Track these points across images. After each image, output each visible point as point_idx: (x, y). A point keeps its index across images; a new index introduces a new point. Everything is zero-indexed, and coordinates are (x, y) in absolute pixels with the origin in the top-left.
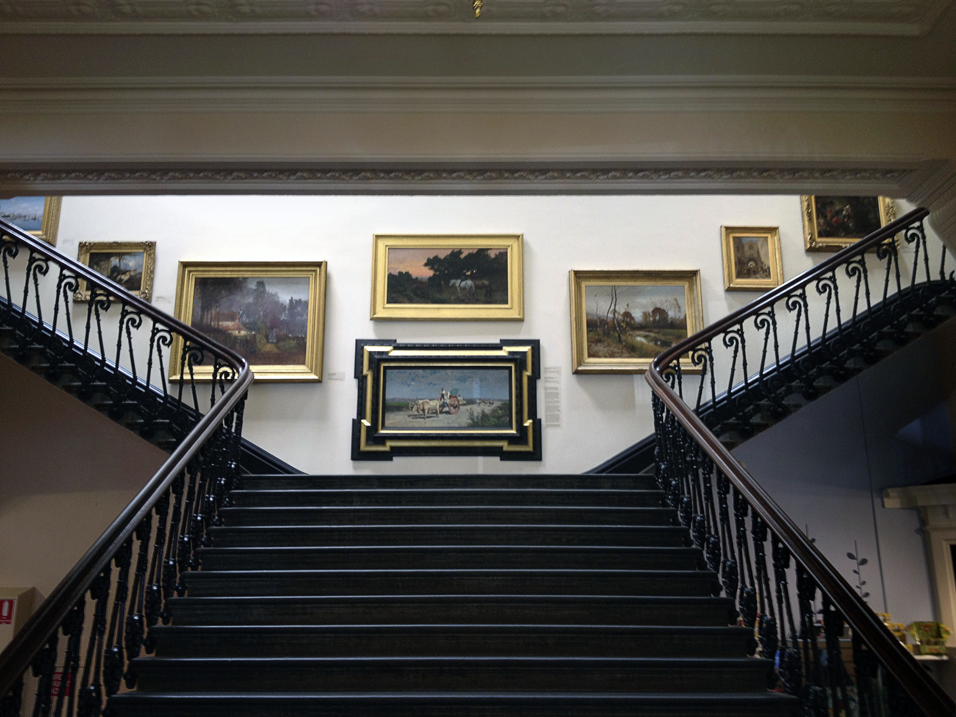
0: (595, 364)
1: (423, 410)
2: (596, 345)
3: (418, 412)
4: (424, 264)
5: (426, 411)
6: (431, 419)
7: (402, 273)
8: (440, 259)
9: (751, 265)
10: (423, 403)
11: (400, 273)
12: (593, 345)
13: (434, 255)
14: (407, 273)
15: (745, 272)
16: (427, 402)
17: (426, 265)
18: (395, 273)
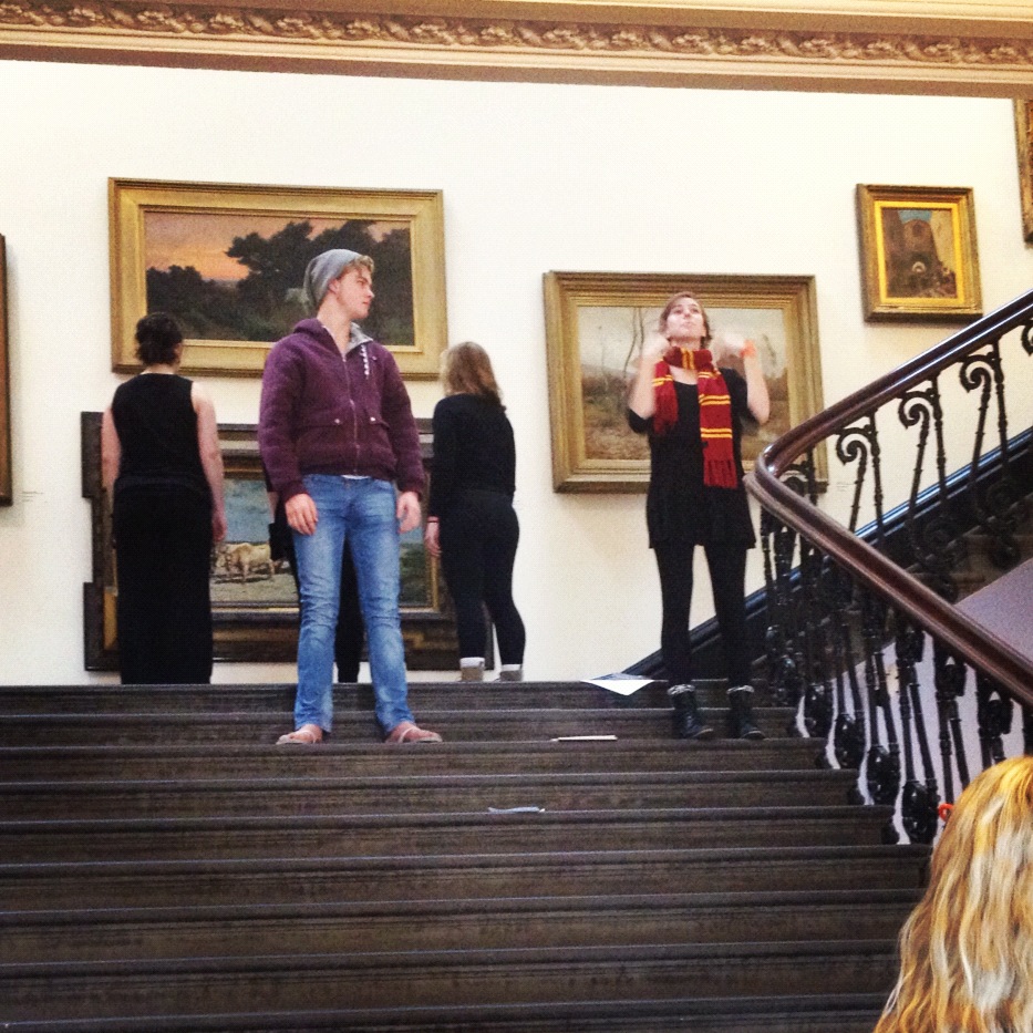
0: (600, 471)
1: (239, 565)
2: (602, 431)
3: (228, 569)
4: (227, 250)
5: (246, 567)
6: (256, 584)
7: (179, 268)
8: (261, 241)
9: (919, 267)
10: (238, 551)
11: (175, 269)
12: (597, 432)
13: (249, 232)
14: (190, 270)
15: (906, 282)
16: (246, 548)
17: (231, 254)
18: (163, 267)
